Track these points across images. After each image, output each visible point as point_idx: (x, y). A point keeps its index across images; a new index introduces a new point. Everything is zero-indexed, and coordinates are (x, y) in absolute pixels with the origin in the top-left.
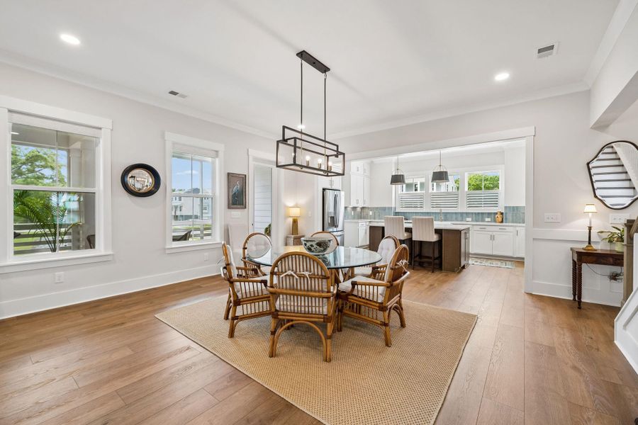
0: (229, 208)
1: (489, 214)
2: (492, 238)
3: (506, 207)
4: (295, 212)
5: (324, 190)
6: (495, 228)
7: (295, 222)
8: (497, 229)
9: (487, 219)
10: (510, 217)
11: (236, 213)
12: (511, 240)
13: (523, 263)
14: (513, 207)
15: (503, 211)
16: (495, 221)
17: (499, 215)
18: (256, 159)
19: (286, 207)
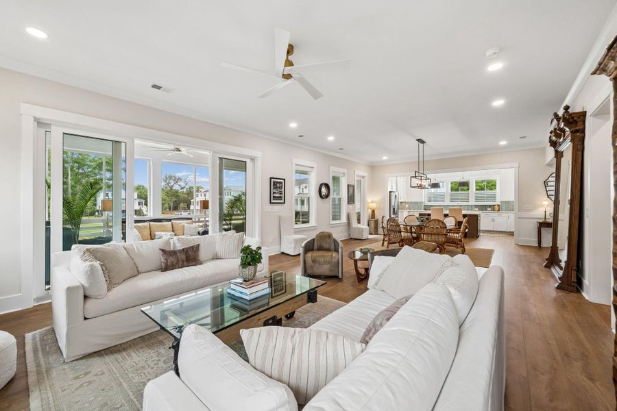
0: (348, 203)
1: (490, 206)
2: (493, 220)
3: (501, 202)
4: (373, 206)
5: (390, 192)
6: (494, 215)
7: (373, 211)
8: (496, 214)
9: (489, 209)
10: (504, 208)
11: (351, 206)
12: (505, 221)
13: (513, 235)
14: (506, 202)
15: (499, 204)
16: (494, 210)
17: (497, 207)
18: (358, 176)
19: (368, 203)
